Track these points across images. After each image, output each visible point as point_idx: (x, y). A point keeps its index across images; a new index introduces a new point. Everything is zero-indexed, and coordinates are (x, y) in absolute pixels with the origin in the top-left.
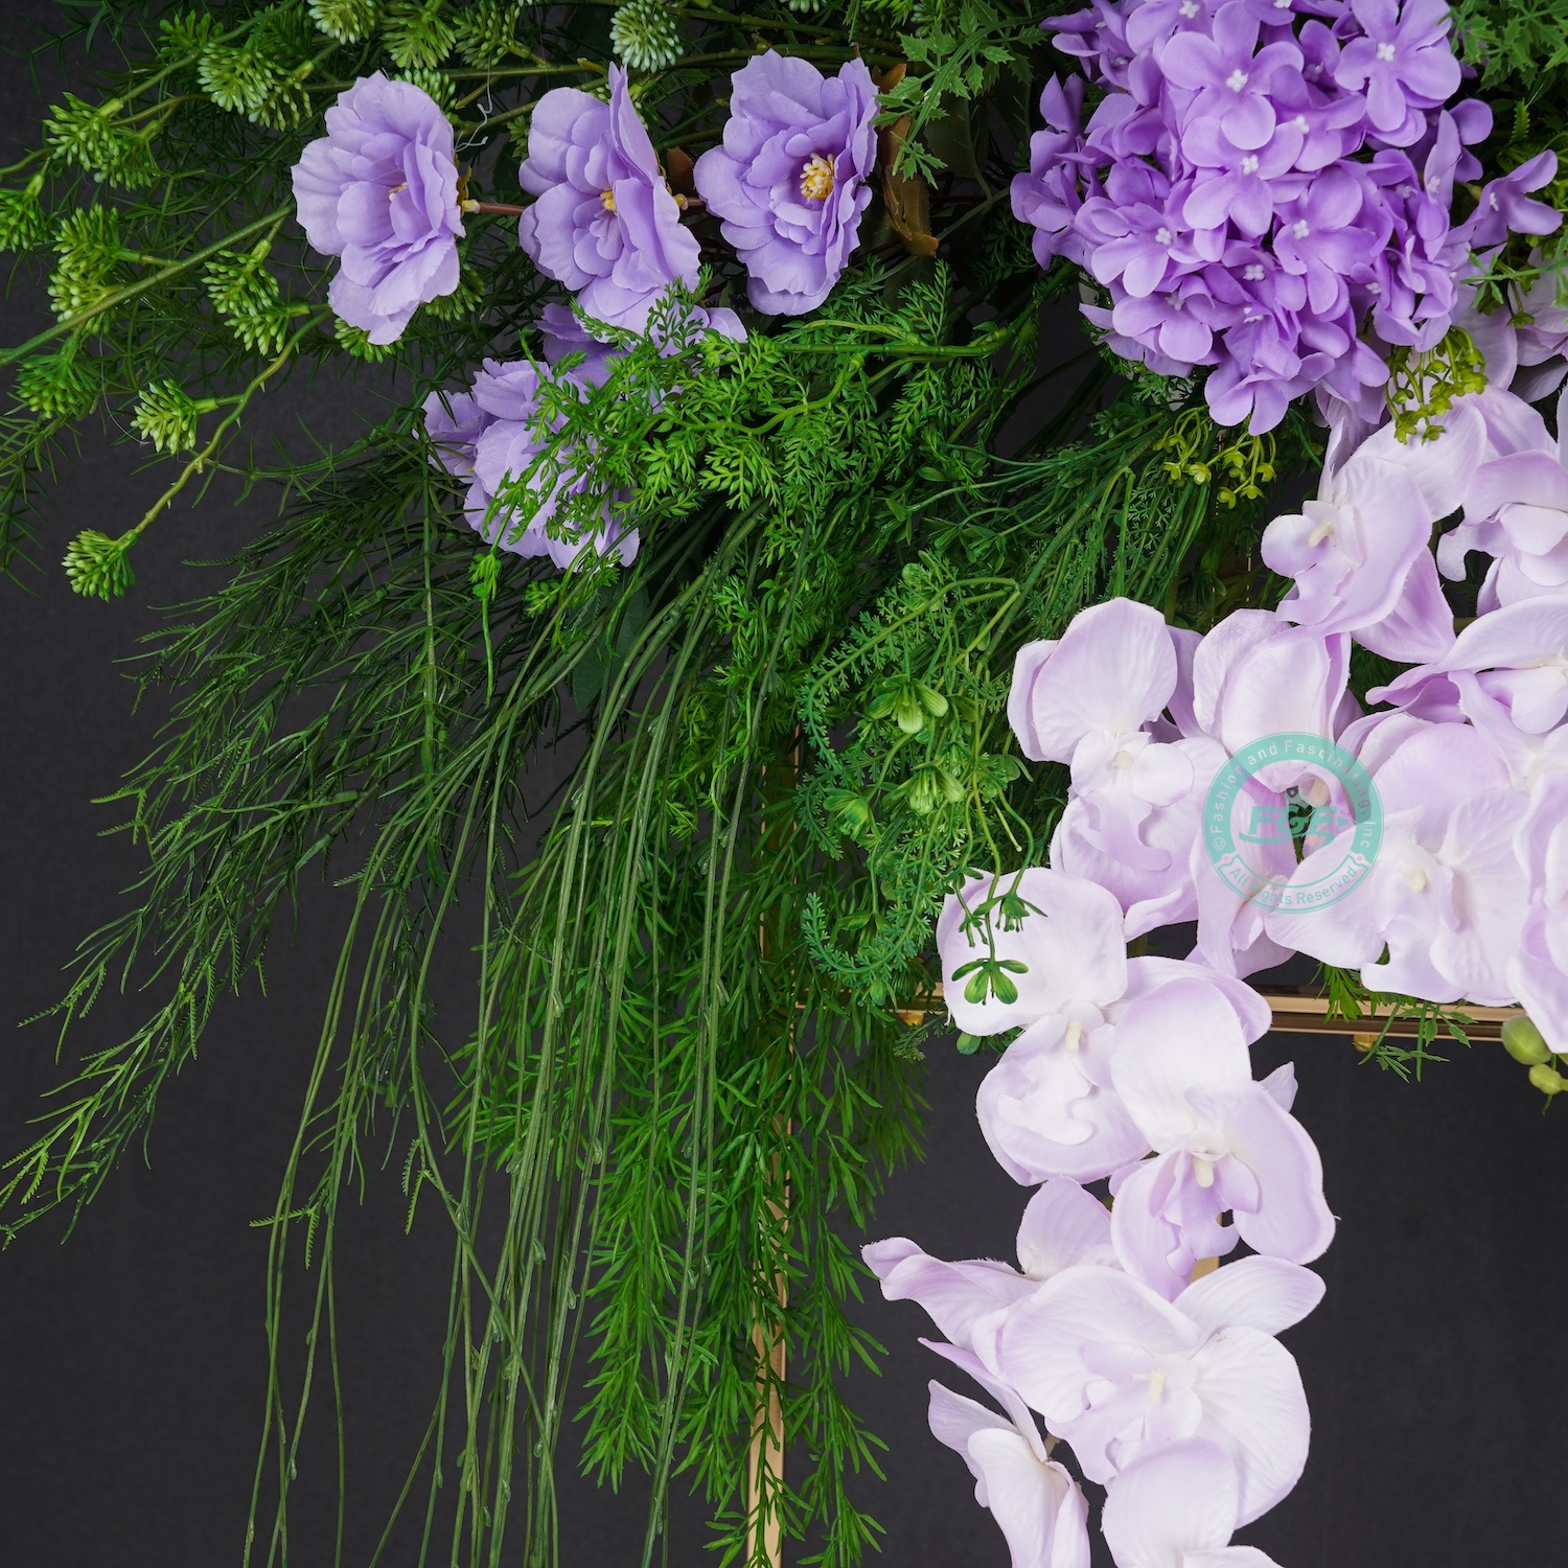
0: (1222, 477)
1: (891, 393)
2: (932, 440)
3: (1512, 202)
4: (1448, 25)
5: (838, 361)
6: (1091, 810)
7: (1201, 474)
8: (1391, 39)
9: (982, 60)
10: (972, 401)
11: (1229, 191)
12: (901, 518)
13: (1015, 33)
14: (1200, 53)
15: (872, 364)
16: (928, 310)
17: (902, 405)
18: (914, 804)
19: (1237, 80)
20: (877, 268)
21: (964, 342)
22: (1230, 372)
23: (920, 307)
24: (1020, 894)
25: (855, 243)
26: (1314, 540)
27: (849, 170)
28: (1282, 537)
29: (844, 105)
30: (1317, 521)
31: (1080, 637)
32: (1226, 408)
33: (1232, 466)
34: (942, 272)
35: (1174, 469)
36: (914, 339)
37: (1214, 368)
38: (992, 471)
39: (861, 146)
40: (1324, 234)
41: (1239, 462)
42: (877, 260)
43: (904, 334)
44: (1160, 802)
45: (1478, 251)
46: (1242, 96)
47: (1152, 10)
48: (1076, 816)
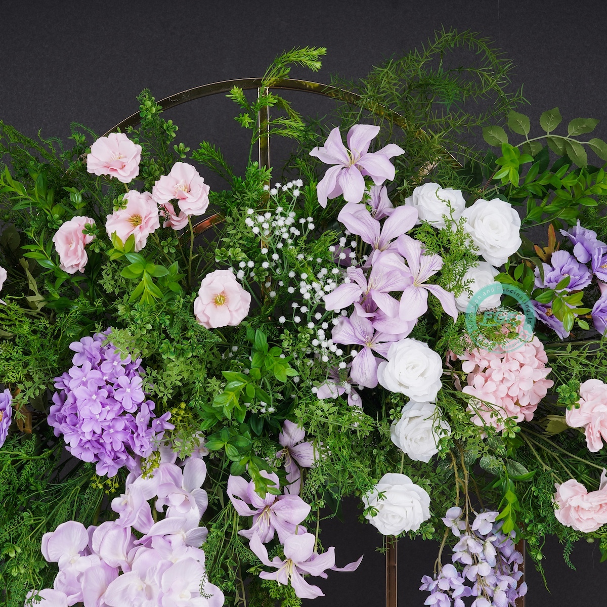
0: (106, 487)
1: (20, 469)
2: (31, 480)
3: (163, 422)
4: (141, 385)
5: (4, 462)
6: (65, 574)
7: (101, 487)
8: (129, 387)
9: (39, 388)
10: (44, 468)
11: (93, 423)
12: (22, 500)
13: (49, 380)
14: (85, 391)
15: (14, 462)
16: (30, 447)
17: (24, 471)
18: (12, 574)
19: (94, 397)
20: (17, 437)
21: (39, 455)
22: (101, 463)
23: (28, 446)
24: (39, 595)
25: (7, 434)
26: (123, 504)
27: (6, 416)
28: (116, 503)
29: (5, 399)
30: (124, 499)
31: (60, 531)
32: (101, 472)
33: (108, 484)
34: (34, 436)
35: (94, 485)
36: (25, 455)
37: (96, 462)
38: (48, 487)
39: (9, 410)
40: (117, 432)
41: (110, 483)
42: (17, 435)
43: (23, 455)
44: (83, 571)
45: (157, 433)
46: (95, 401)
47: (75, 380)
48: (60, 575)
